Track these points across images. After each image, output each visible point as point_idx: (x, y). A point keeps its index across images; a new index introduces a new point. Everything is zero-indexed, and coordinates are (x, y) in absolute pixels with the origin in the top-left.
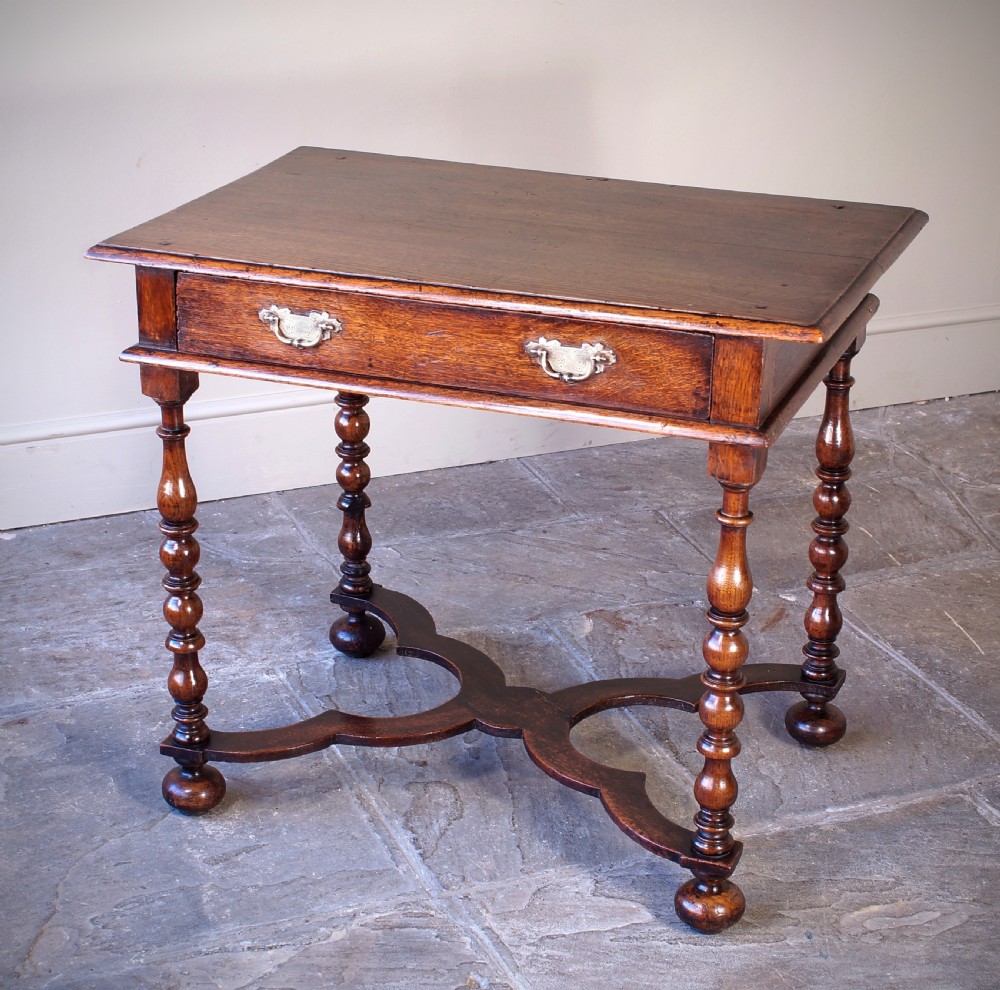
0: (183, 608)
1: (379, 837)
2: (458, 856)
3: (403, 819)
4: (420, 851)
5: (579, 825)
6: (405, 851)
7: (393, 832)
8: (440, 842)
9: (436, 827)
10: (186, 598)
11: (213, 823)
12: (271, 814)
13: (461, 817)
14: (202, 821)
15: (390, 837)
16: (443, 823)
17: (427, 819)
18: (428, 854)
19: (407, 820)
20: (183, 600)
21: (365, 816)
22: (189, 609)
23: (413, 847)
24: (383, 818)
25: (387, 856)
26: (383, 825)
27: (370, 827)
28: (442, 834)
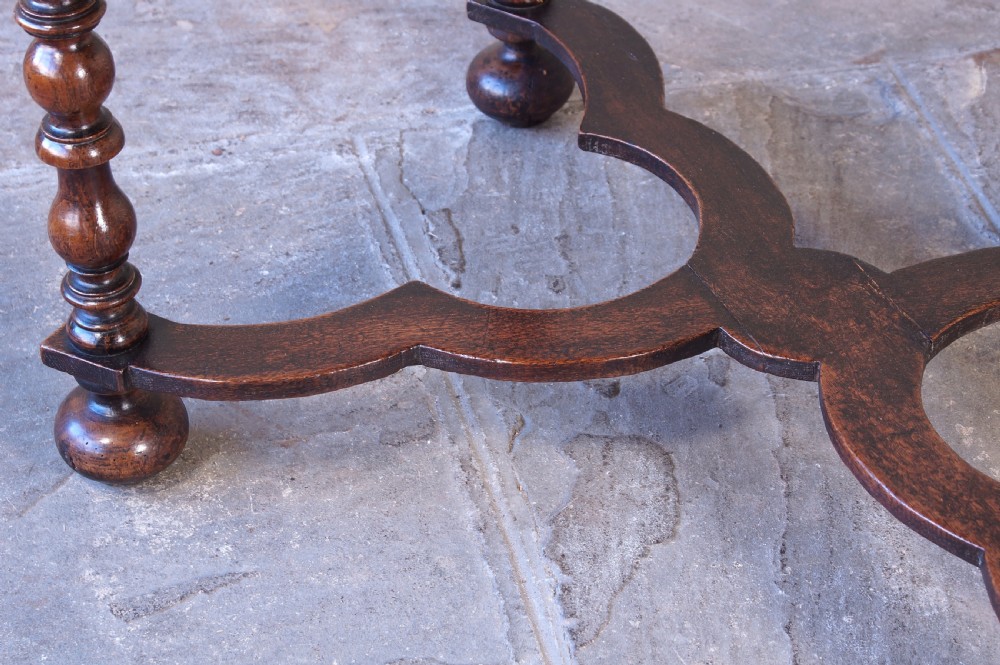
0: (66, 68)
1: (490, 574)
2: (654, 643)
3: (546, 531)
4: (571, 623)
5: (927, 581)
6: (540, 617)
7: (522, 561)
8: (620, 598)
9: (614, 561)
10: (73, 47)
11: (156, 506)
12: (278, 493)
13: (673, 534)
14: (134, 501)
15: (515, 576)
16: (632, 545)
17: (597, 534)
18: (588, 633)
19: (556, 535)
20: (65, 51)
21: (469, 514)
22: (81, 73)
23: (558, 609)
24: (507, 524)
25: (500, 630)
26: (505, 542)
27: (476, 541)
28: (626, 580)
